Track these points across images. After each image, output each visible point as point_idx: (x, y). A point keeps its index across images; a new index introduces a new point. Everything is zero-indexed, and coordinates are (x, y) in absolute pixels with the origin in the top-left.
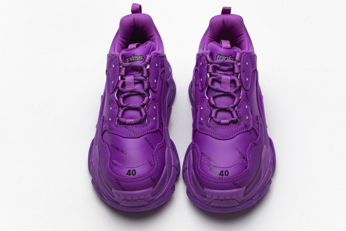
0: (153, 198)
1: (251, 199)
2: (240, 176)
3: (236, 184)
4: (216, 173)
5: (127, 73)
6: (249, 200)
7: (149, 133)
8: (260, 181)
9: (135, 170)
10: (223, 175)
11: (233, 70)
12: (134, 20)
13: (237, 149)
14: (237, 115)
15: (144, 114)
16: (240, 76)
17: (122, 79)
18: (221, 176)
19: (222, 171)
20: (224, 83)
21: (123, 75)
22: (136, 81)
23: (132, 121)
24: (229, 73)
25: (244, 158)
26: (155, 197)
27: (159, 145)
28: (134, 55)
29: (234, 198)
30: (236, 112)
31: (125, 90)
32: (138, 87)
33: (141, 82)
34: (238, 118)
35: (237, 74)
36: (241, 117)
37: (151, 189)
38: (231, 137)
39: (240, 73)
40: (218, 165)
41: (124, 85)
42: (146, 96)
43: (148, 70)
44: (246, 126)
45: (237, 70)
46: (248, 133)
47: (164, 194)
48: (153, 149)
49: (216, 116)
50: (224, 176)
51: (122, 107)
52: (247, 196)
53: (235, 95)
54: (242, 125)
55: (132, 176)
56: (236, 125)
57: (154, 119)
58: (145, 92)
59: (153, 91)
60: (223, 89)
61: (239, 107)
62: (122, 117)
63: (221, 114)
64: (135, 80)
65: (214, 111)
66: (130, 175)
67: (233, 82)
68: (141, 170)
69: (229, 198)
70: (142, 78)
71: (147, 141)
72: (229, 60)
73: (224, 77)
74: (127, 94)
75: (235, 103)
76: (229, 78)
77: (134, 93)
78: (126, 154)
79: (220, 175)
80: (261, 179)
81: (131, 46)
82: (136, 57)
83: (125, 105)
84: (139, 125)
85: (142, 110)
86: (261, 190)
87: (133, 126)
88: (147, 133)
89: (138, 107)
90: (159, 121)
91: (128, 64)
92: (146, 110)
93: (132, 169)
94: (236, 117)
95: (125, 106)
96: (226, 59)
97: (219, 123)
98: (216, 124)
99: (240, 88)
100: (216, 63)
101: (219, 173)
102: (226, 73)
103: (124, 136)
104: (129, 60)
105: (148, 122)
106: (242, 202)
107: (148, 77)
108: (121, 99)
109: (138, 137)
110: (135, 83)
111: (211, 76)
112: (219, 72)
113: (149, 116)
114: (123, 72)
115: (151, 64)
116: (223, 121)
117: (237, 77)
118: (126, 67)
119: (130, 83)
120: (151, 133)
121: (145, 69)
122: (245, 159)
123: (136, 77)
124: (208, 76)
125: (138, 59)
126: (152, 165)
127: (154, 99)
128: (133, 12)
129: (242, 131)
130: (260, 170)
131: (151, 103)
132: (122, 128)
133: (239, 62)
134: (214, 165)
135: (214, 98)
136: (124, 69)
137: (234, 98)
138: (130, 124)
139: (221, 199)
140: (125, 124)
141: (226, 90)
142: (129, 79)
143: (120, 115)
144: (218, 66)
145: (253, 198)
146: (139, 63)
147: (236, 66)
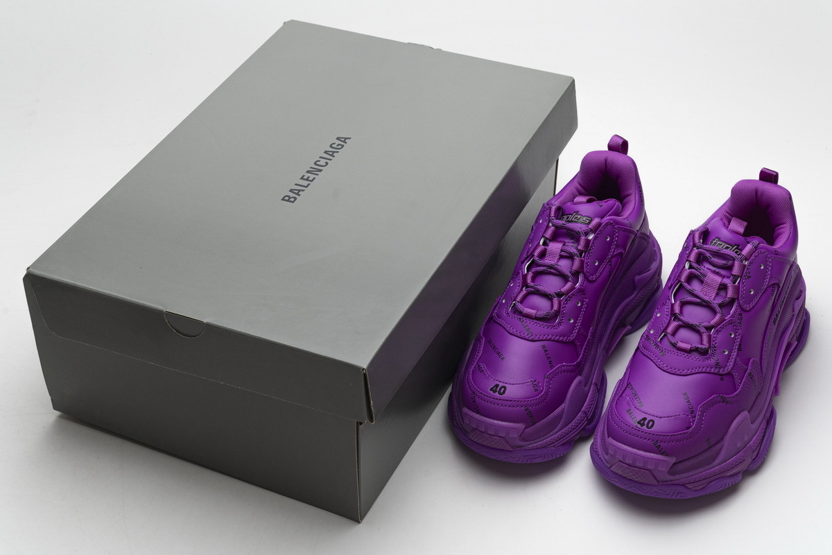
0: (523, 443)
1: (683, 485)
2: (671, 436)
3: (660, 446)
4: (634, 418)
5: (555, 238)
6: (678, 484)
7: (553, 340)
8: (714, 464)
9: (505, 388)
10: (642, 425)
11: (730, 268)
12: (606, 161)
13: (685, 394)
14: (709, 342)
15: (556, 307)
16: (739, 283)
17: (545, 244)
18: (639, 426)
19: (645, 419)
20: (709, 285)
21: (547, 238)
22: (563, 253)
23: (532, 312)
24: (723, 272)
25: (692, 412)
26: (526, 443)
27: (564, 366)
28: (577, 212)
29: (649, 467)
30: (710, 336)
31: (541, 262)
32: (564, 265)
33: (570, 257)
34: (710, 347)
35: (736, 278)
36: (715, 347)
37: (521, 426)
38: (684, 373)
39: (741, 277)
40: (643, 408)
41: (543, 255)
42: (569, 281)
43: (588, 241)
44: (717, 365)
45: (736, 271)
46: (719, 377)
47: (545, 447)
48: (552, 367)
49: (674, 334)
50: (645, 427)
51: (527, 287)
52: (677, 477)
53: (718, 309)
54: (712, 361)
55: (497, 394)
56: (701, 357)
57: (572, 321)
58: (569, 274)
59: (586, 277)
60: (701, 295)
61: (717, 331)
62: (522, 302)
63: (683, 333)
64: (562, 251)
65: (674, 324)
66: (494, 392)
67: (723, 287)
68: (514, 391)
69: (641, 465)
70: (573, 250)
71: (546, 351)
72: (730, 252)
73: (711, 276)
74: (542, 268)
75: (713, 322)
76: (719, 279)
77: (552, 271)
78: (502, 359)
79: (639, 423)
80: (717, 461)
81: (579, 199)
82: (579, 217)
83: (532, 284)
84: (541, 323)
85: (556, 301)
86: (710, 479)
87: (531, 320)
88: (549, 340)
89: (550, 295)
90: (580, 328)
91: (560, 222)
92: (562, 303)
93: (501, 385)
94: (706, 344)
95: (532, 287)
96: (727, 248)
97: (674, 345)
98: (670, 346)
99: (732, 301)
100: (707, 250)
101: (639, 420)
102: (717, 270)
103: (511, 332)
104: (568, 217)
105: (560, 323)
106: (664, 483)
107: (585, 252)
108: (530, 275)
109: (532, 341)
110: (561, 257)
111: (691, 267)
112: (707, 265)
113: (564, 314)
114: (549, 234)
115: (598, 234)
116: (681, 345)
117: (734, 282)
118: (557, 228)
119: (552, 254)
120: (557, 341)
121: (583, 238)
122: (694, 415)
123: (565, 248)
124: (687, 266)
125: (581, 220)
126: (536, 390)
127: (581, 290)
128: (611, 147)
129: (708, 371)
130: (718, 446)
131: (574, 295)
132: (515, 319)
133: (746, 259)
134: (638, 405)
135: (683, 304)
136: (553, 228)
137: (715, 313)
138: (528, 316)
139: (627, 461)
140: (521, 313)
141: (706, 298)
142: (555, 247)
143: (518, 299)
144: (708, 254)
145: (688, 486)
146: (579, 227)
147: (737, 264)
